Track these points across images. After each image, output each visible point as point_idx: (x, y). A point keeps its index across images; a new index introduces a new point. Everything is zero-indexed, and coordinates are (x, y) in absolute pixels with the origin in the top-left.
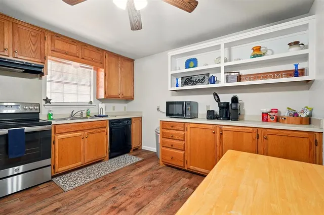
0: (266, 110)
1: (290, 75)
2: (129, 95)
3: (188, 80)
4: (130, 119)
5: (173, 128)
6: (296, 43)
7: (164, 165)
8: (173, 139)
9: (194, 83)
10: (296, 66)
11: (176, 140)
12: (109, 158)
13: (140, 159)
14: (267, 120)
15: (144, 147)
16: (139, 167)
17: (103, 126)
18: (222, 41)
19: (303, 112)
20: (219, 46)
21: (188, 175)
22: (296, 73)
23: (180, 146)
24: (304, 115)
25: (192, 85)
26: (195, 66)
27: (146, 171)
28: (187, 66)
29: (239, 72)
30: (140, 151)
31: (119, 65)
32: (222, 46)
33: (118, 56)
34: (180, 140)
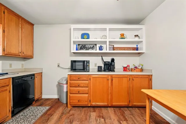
0: (126, 66)
1: (134, 50)
2: (29, 53)
3: (83, 47)
4: (34, 75)
5: (80, 79)
6: (137, 36)
7: (71, 107)
8: (79, 87)
9: (87, 49)
10: (137, 46)
11: (82, 87)
12: (12, 116)
13: (48, 108)
14: (126, 71)
15: (44, 96)
16: (51, 115)
17: (5, 85)
18: (108, 26)
19: (139, 66)
20: (106, 29)
21: (92, 109)
22: (137, 49)
23: (85, 91)
24: (140, 68)
25: (86, 50)
26: (88, 38)
27: (61, 116)
28: (82, 38)
29: (113, 46)
30: (42, 101)
31: (20, 26)
32: (108, 30)
33: (18, 17)
34: (85, 87)
